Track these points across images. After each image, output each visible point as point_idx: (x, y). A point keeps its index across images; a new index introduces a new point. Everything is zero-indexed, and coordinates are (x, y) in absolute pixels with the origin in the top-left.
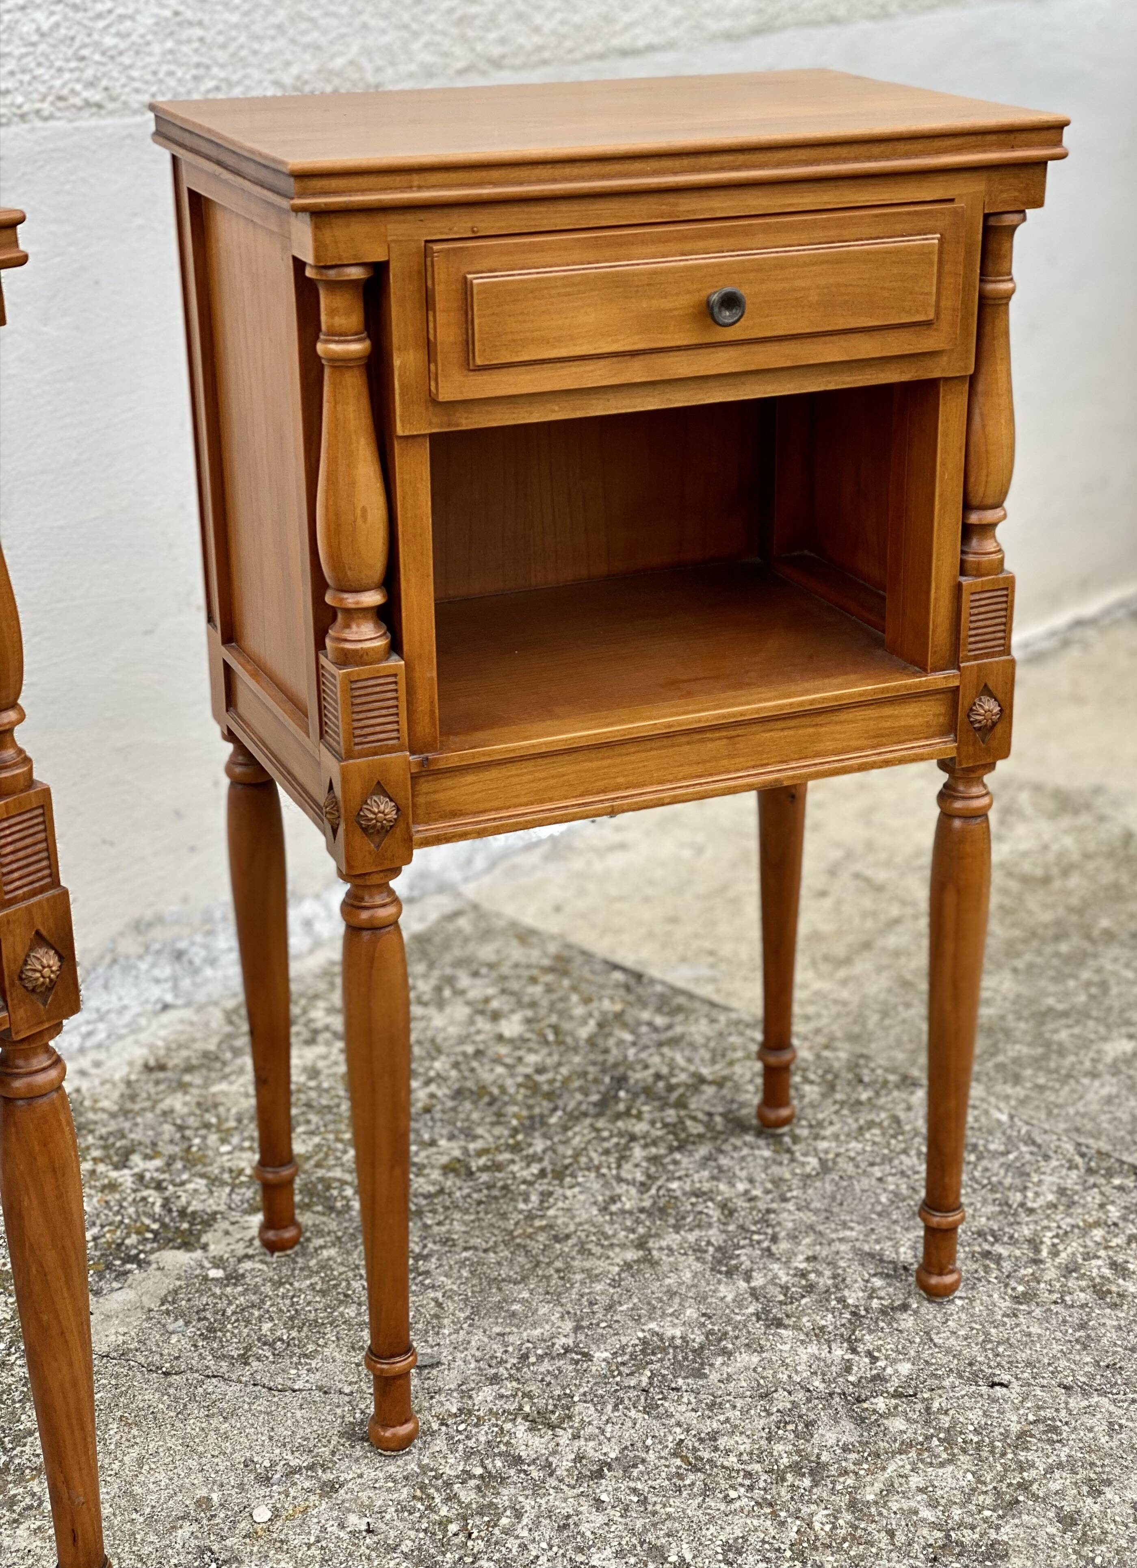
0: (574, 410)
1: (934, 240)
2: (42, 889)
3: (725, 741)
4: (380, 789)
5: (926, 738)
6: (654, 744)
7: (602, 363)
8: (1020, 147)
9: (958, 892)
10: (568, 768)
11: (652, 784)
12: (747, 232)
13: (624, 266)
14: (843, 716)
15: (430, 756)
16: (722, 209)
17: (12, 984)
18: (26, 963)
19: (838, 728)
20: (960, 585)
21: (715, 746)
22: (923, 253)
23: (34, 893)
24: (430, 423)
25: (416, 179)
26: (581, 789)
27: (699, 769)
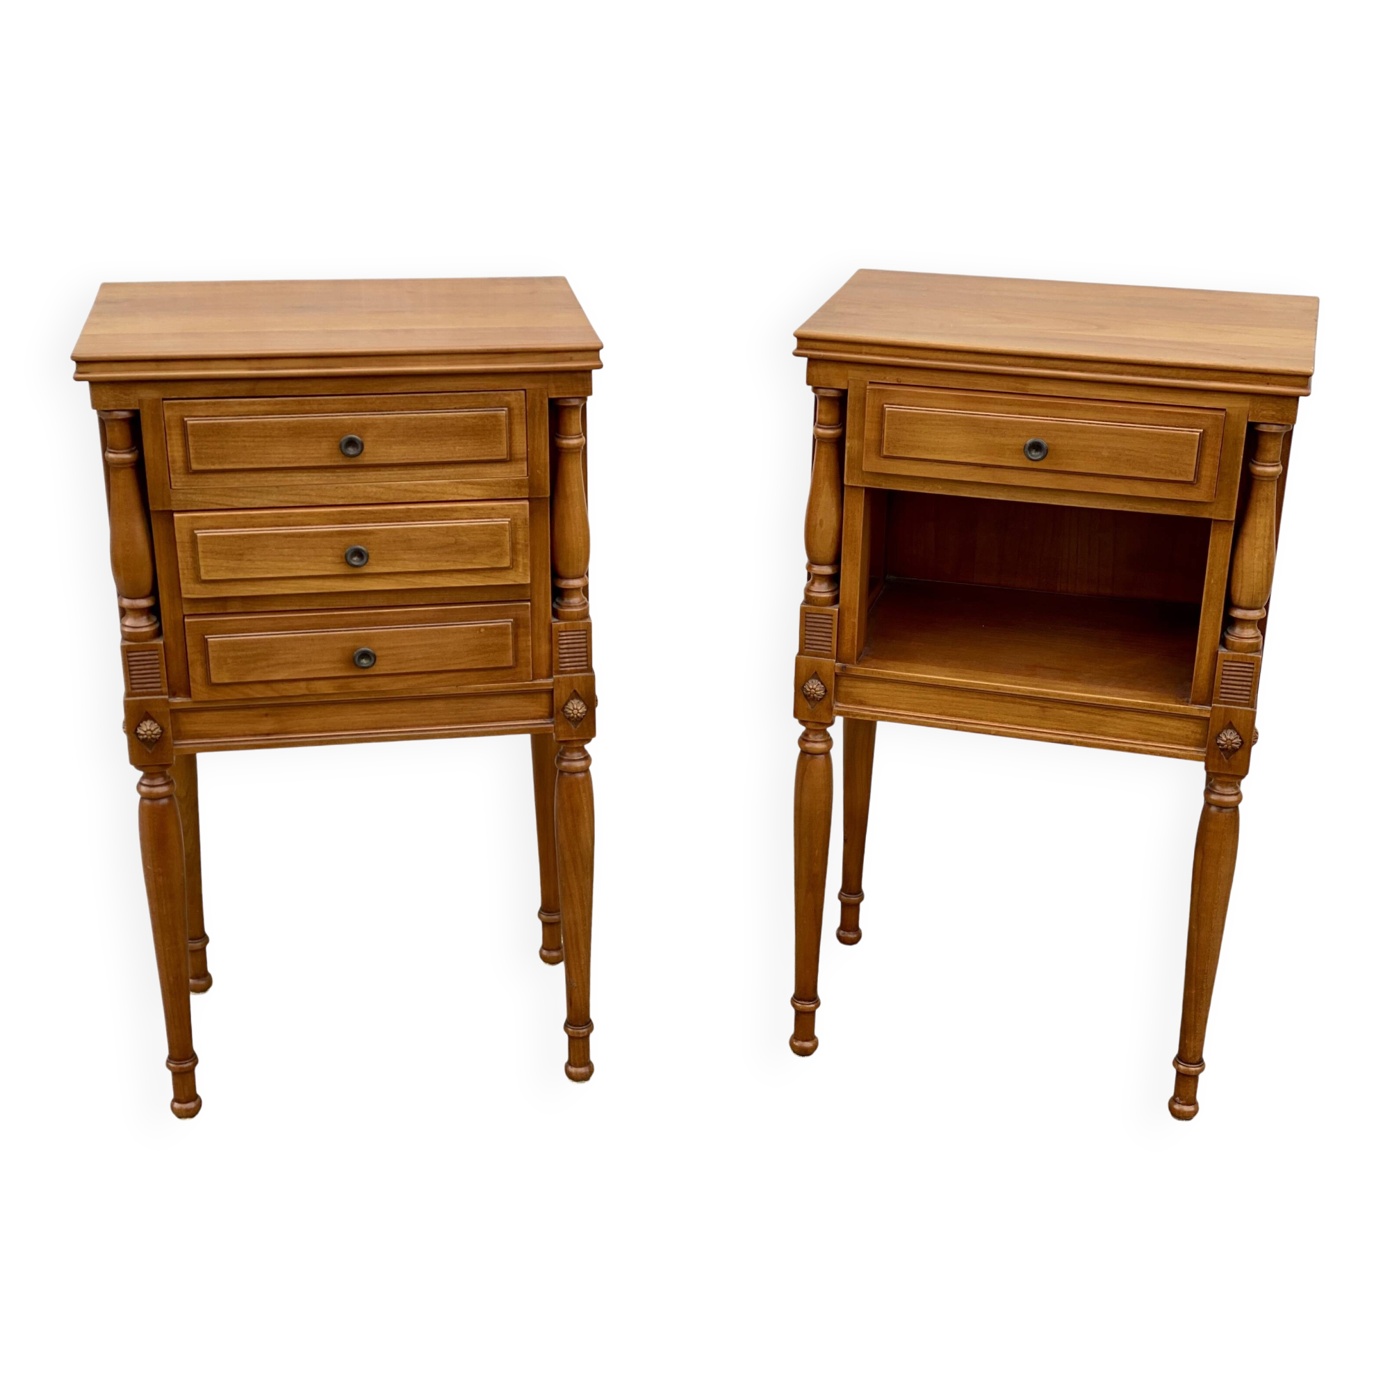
0: (951, 490)
1: (1197, 433)
2: (582, 671)
3: (1037, 708)
4: (816, 676)
5: (1186, 745)
6: (989, 697)
7: (963, 467)
8: (1274, 384)
9: (1203, 853)
10: (931, 695)
11: (987, 720)
12: (1064, 407)
13: (980, 415)
14: (1122, 715)
15: (848, 666)
16: (1057, 391)
17: (558, 712)
18: (566, 704)
19: (1119, 721)
20: (1217, 653)
21: (1031, 710)
22: (1187, 440)
23: (577, 672)
24: (863, 481)
25: (865, 349)
26: (941, 711)
27: (1019, 720)
